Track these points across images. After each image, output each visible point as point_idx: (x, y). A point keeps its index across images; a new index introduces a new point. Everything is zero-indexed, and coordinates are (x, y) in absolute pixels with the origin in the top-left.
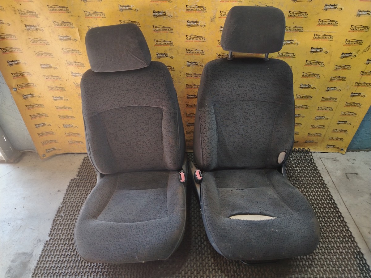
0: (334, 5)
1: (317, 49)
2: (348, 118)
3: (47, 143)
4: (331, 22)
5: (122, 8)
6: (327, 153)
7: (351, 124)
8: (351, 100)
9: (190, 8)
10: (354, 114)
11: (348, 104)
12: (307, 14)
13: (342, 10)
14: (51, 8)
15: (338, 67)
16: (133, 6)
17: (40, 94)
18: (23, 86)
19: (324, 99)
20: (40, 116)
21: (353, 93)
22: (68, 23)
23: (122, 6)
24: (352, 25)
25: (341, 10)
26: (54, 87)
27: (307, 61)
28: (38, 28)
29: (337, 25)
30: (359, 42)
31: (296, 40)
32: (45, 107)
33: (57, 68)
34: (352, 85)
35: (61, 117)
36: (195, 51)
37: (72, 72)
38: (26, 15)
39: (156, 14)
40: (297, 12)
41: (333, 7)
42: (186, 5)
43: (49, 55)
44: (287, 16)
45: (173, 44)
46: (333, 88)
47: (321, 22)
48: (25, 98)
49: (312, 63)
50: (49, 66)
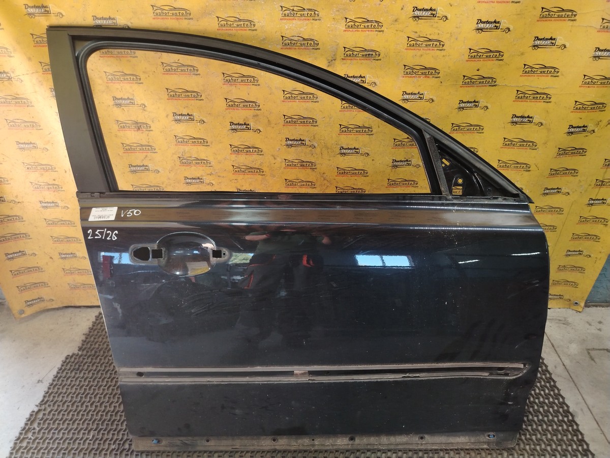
0: (551, 39)
1: (522, 117)
2: (584, 245)
3: (29, 288)
4: (547, 70)
7: (590, 256)
8: (589, 212)
9: (289, 42)
10: (595, 237)
11: (583, 220)
12: (502, 54)
13: (565, 47)
15: (563, 152)
17: (17, 197)
19: (539, 210)
20: (15, 238)
21: (592, 199)
24: (585, 76)
25: (563, 48)
26: (43, 184)
27: (505, 138)
28: (12, 75)
29: (557, 75)
30: (598, 106)
31: (483, 102)
32: (25, 221)
33: (48, 148)
34: (590, 185)
35: (56, 239)
36: (300, 119)
40: (483, 51)
41: (549, 42)
42: (282, 37)
43: (32, 125)
44: (466, 57)
45: (259, 106)
46: (555, 189)
47: (529, 70)
49: (514, 143)
50: (33, 145)
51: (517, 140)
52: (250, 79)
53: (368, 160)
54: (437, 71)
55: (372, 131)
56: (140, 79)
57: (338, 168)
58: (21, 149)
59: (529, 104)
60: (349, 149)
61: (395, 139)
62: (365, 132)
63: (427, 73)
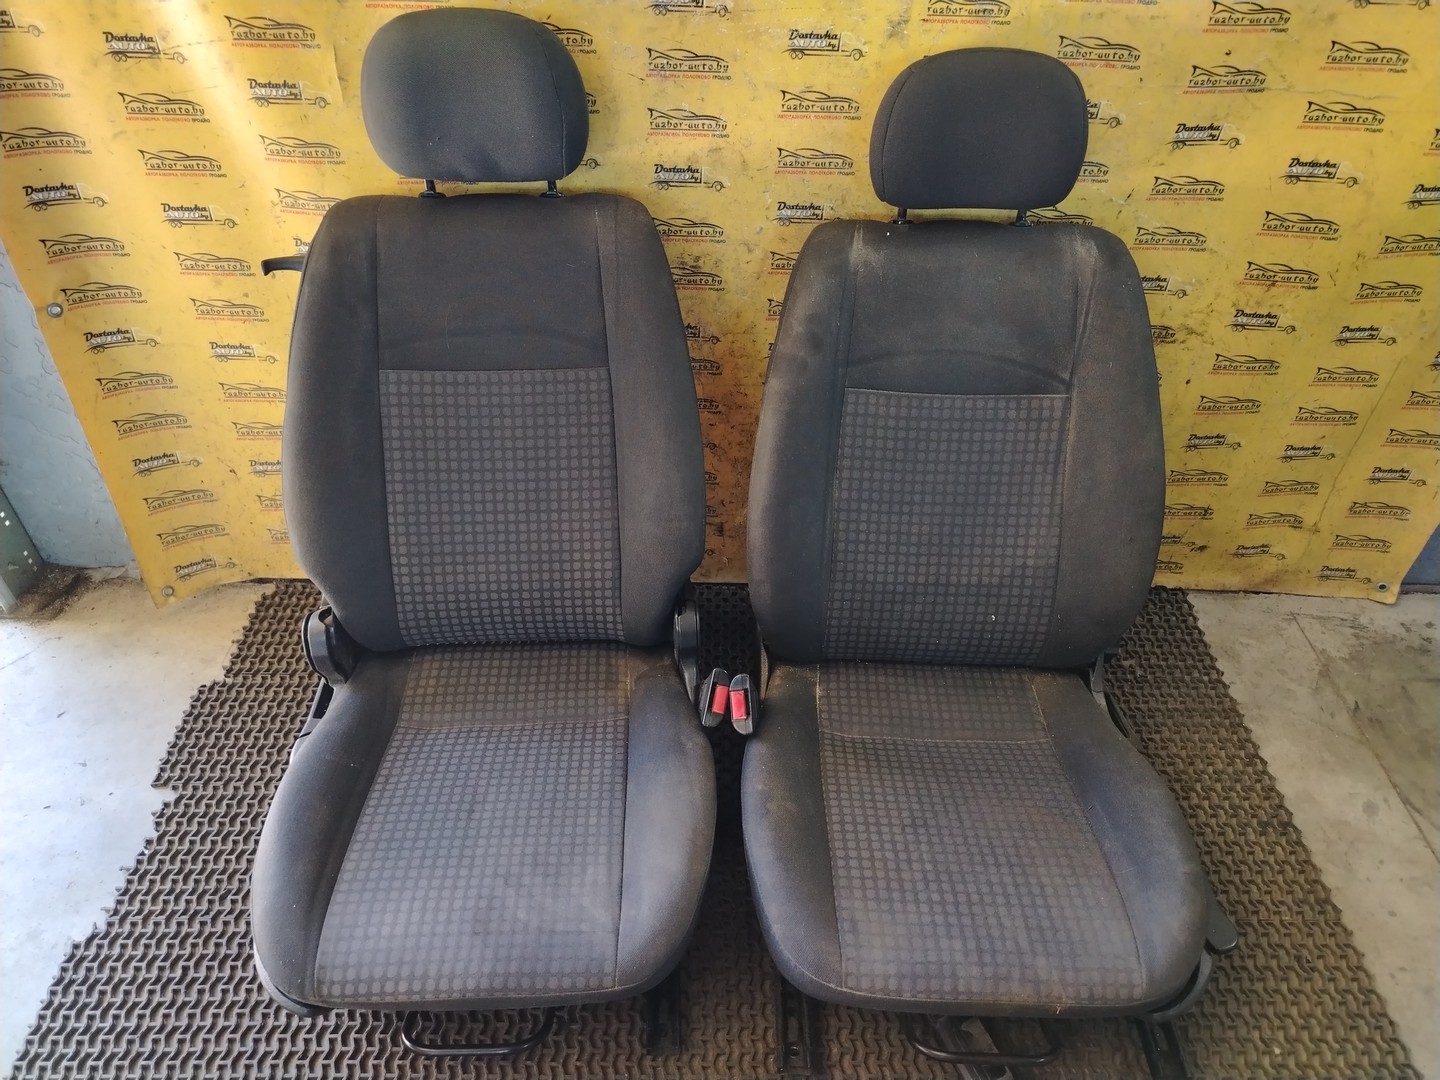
1: (1313, 164)
2: (1414, 458)
3: (183, 538)
4: (1381, 55)
6: (1322, 597)
7: (1424, 483)
8: (1434, 381)
11: (1419, 400)
12: (1288, 16)
15: (1394, 245)
17: (159, 331)
19: (1325, 376)
20: (155, 425)
22: (294, 26)
26: (219, 304)
27: (1268, 213)
28: (161, 45)
29: (1404, 67)
31: (1230, 128)
32: (176, 387)
33: (237, 221)
35: (244, 430)
36: (815, 157)
40: (1245, 8)
43: (201, 164)
44: (1205, 22)
45: (725, 127)
46: (1365, 330)
47: (1342, 55)
48: (95, 348)
49: (1288, 223)
50: (201, 214)
51: (1295, 218)
54: (1135, 53)
58: (172, 221)
59: (1332, 134)
63: (1111, 57)
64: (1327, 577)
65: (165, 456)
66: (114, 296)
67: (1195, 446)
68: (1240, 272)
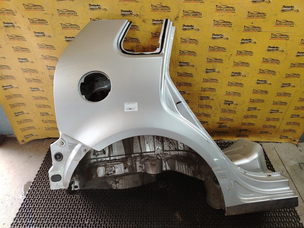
0: (291, 7)
1: (273, 47)
2: (301, 112)
3: (26, 130)
4: (288, 23)
5: (92, 7)
6: (281, 143)
7: (303, 118)
9: (155, 8)
11: (301, 100)
12: (265, 15)
13: (298, 11)
14: (27, 7)
15: (293, 65)
16: (102, 6)
17: (19, 85)
18: (3, 78)
19: (279, 95)
20: (19, 105)
22: (43, 20)
23: (92, 6)
25: (297, 12)
26: (32, 79)
27: (264, 58)
28: (15, 25)
29: (293, 26)
33: (34, 62)
35: (38, 106)
37: (47, 66)
38: (4, 13)
39: (123, 13)
40: (255, 13)
41: (290, 8)
42: (152, 5)
43: (25, 50)
44: (246, 16)
45: (139, 41)
46: (287, 84)
47: (279, 23)
48: (5, 89)
49: (268, 60)
50: (26, 60)
51: (270, 59)
52: (135, 27)
53: (194, 69)
54: (231, 23)
55: (196, 54)
56: (79, 27)
57: (178, 73)
58: (20, 62)
59: (277, 40)
60: (184, 63)
61: (207, 58)
62: (192, 54)
63: (226, 25)
64: (282, 138)
65: (21, 112)
66: (8, 78)
67: (250, 110)
68: (258, 71)
